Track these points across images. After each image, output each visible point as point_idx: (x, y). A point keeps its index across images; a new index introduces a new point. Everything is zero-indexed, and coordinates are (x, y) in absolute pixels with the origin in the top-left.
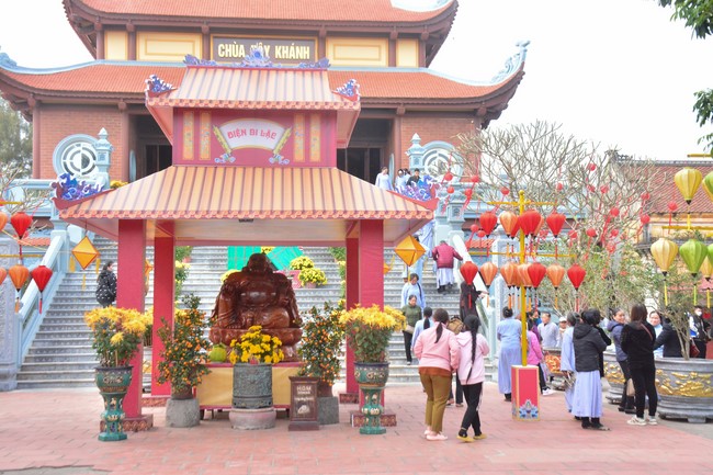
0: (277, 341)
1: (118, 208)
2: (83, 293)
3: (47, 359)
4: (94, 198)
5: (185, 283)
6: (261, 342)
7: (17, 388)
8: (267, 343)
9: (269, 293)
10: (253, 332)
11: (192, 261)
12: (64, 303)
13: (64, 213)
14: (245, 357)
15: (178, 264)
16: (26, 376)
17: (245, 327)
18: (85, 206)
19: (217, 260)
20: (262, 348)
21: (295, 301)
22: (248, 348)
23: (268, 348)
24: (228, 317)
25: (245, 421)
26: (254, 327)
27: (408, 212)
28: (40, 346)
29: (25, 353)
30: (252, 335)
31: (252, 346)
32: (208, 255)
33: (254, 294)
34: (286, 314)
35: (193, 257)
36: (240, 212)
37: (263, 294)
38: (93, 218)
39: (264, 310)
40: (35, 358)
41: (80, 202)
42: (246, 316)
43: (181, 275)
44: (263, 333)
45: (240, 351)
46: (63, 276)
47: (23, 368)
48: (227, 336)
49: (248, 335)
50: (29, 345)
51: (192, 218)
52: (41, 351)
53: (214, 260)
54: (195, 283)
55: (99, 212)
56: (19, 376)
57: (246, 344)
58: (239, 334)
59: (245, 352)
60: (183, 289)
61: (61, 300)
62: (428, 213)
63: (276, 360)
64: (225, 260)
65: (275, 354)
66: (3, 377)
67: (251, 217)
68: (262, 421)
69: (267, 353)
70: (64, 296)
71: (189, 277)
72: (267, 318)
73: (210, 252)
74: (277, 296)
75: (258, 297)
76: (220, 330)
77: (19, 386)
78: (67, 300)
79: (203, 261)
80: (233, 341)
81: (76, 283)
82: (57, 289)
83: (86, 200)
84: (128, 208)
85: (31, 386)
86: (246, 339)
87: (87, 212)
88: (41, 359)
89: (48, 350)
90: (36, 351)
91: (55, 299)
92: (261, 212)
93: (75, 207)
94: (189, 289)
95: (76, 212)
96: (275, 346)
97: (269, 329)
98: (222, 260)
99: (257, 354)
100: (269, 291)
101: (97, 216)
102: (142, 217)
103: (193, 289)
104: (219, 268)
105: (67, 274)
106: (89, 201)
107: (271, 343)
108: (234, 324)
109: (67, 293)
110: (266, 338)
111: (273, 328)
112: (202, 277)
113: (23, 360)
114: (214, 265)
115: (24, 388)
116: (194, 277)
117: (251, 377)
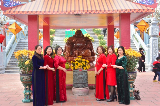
0: (87, 61)
1: (26, 10)
2: (24, 44)
3: (14, 64)
4: (17, 7)
5: (53, 41)
6: (82, 62)
7: (5, 73)
8: (84, 62)
9: (84, 44)
10: (79, 58)
11: (55, 35)
12: (19, 47)
13: (5, 12)
14: (76, 67)
15: (51, 36)
16: (8, 69)
17: (75, 56)
18: (13, 10)
19: (62, 35)
20: (82, 64)
21: (93, 47)
22: (77, 64)
23: (84, 64)
24: (69, 52)
25: (78, 92)
26: (79, 56)
27: (144, 10)
28: (12, 60)
29: (8, 62)
30: (79, 59)
31: (79, 63)
32: (60, 34)
33: (78, 44)
34: (90, 51)
35: (55, 34)
36: (75, 11)
37: (81, 44)
38: (17, 14)
39: (82, 50)
40: (11, 63)
41: (11, 8)
42: (76, 52)
43: (52, 39)
44: (82, 58)
45: (74, 65)
46: (19, 40)
47: (7, 66)
48: (69, 59)
49: (77, 59)
50: (9, 60)
51: (56, 14)
52: (13, 61)
53: (61, 35)
54: (56, 41)
55: (19, 12)
56: (6, 69)
57: (76, 62)
58: (73, 58)
59: (76, 66)
60: (53, 43)
61: (19, 46)
62: (152, 10)
63: (88, 68)
64: (65, 35)
65: (87, 66)
66: (1, 70)
67: (79, 13)
68: (85, 92)
69: (84, 66)
70: (19, 45)
71: (55, 40)
72: (83, 53)
73: (60, 33)
74: (87, 45)
75: (80, 45)
76: (67, 57)
77: (6, 72)
78: (20, 46)
79: (58, 35)
80: (72, 61)
81: (23, 42)
82: (17, 43)
83: (14, 7)
84: (31, 10)
85: (9, 72)
86: (77, 61)
87: (14, 12)
88: (12, 64)
89: (14, 61)
90: (11, 61)
91: (17, 46)
92: (83, 11)
93: (9, 10)
94: (55, 43)
95: (10, 12)
96: (87, 63)
97: (84, 57)
98: (63, 35)
99: (81, 66)
100: (84, 43)
101: (18, 13)
102: (36, 14)
103: (56, 43)
104: (63, 37)
105: (20, 39)
106: (15, 8)
107: (86, 62)
108: (71, 55)
109: (20, 44)
110: (84, 60)
111: (86, 56)
112: (58, 40)
113: (7, 64)
114: (61, 37)
115: (7, 73)
116: (56, 40)
117: (80, 76)
